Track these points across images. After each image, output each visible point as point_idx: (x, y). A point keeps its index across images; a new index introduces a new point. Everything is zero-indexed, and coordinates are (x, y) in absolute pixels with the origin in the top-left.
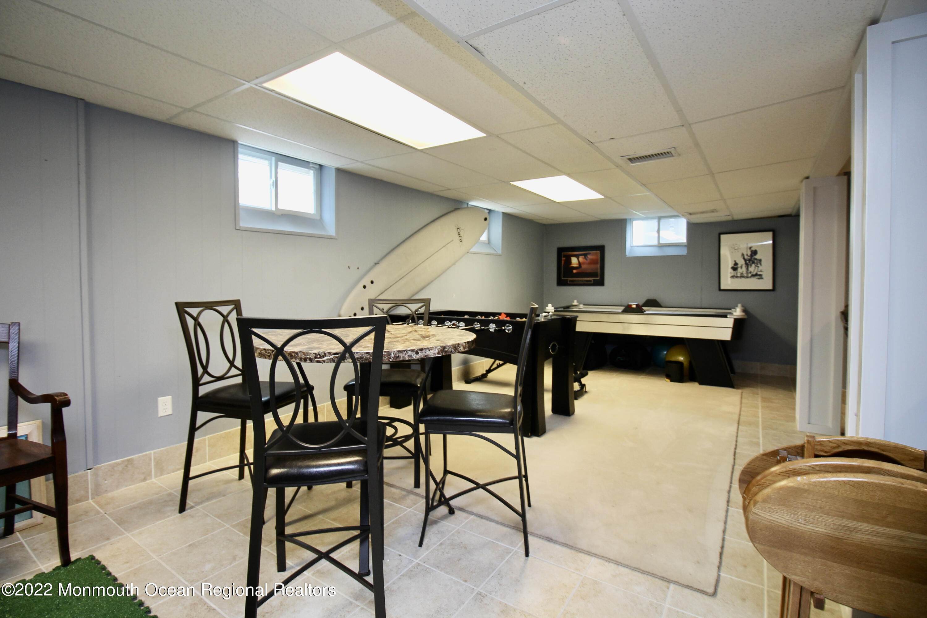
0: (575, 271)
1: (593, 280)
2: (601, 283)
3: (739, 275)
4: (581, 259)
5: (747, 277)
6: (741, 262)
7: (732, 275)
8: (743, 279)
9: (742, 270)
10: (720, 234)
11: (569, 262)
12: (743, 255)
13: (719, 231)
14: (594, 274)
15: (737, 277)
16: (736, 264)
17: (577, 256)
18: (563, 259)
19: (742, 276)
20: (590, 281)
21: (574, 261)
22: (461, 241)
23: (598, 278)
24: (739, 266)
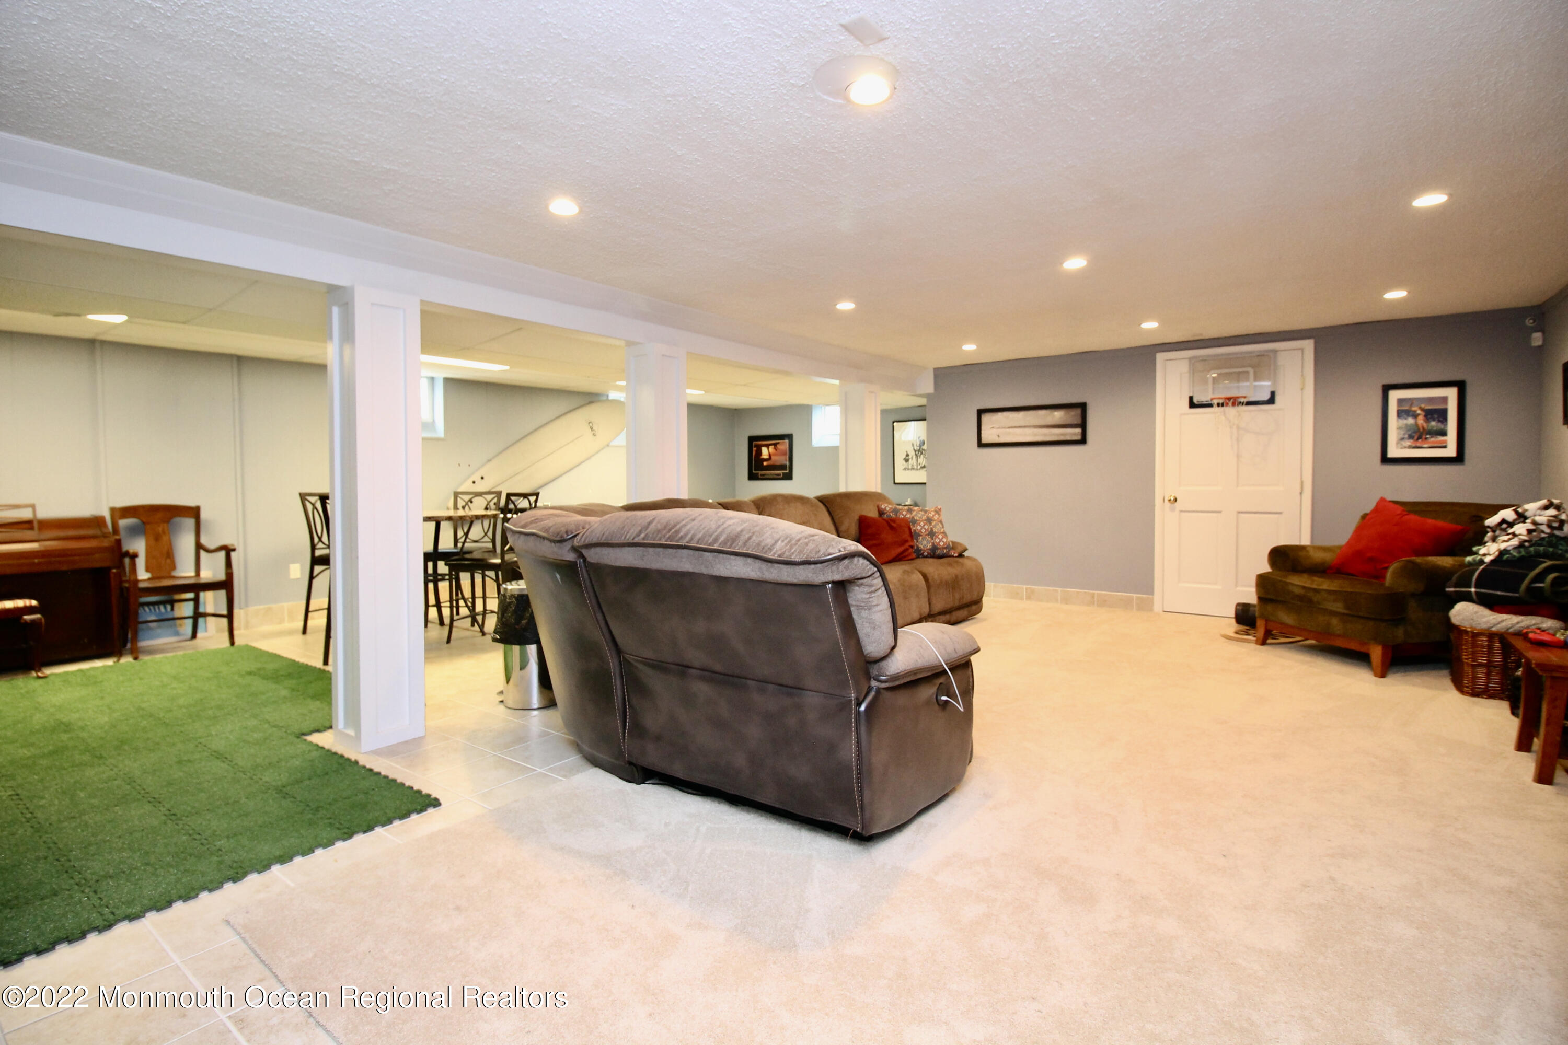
0: (765, 463)
1: (783, 473)
2: (789, 477)
3: (910, 467)
4: (771, 448)
5: (917, 469)
6: (912, 453)
7: (904, 467)
8: (914, 471)
9: (912, 462)
10: (893, 422)
11: (759, 453)
12: (913, 445)
13: (893, 420)
14: (782, 467)
15: (909, 469)
16: (907, 455)
17: (767, 446)
18: (754, 449)
19: (913, 469)
20: (779, 475)
21: (765, 451)
22: (594, 435)
23: (788, 471)
24: (910, 457)
